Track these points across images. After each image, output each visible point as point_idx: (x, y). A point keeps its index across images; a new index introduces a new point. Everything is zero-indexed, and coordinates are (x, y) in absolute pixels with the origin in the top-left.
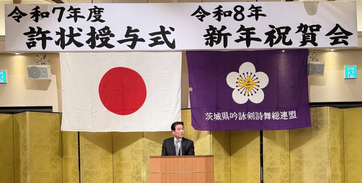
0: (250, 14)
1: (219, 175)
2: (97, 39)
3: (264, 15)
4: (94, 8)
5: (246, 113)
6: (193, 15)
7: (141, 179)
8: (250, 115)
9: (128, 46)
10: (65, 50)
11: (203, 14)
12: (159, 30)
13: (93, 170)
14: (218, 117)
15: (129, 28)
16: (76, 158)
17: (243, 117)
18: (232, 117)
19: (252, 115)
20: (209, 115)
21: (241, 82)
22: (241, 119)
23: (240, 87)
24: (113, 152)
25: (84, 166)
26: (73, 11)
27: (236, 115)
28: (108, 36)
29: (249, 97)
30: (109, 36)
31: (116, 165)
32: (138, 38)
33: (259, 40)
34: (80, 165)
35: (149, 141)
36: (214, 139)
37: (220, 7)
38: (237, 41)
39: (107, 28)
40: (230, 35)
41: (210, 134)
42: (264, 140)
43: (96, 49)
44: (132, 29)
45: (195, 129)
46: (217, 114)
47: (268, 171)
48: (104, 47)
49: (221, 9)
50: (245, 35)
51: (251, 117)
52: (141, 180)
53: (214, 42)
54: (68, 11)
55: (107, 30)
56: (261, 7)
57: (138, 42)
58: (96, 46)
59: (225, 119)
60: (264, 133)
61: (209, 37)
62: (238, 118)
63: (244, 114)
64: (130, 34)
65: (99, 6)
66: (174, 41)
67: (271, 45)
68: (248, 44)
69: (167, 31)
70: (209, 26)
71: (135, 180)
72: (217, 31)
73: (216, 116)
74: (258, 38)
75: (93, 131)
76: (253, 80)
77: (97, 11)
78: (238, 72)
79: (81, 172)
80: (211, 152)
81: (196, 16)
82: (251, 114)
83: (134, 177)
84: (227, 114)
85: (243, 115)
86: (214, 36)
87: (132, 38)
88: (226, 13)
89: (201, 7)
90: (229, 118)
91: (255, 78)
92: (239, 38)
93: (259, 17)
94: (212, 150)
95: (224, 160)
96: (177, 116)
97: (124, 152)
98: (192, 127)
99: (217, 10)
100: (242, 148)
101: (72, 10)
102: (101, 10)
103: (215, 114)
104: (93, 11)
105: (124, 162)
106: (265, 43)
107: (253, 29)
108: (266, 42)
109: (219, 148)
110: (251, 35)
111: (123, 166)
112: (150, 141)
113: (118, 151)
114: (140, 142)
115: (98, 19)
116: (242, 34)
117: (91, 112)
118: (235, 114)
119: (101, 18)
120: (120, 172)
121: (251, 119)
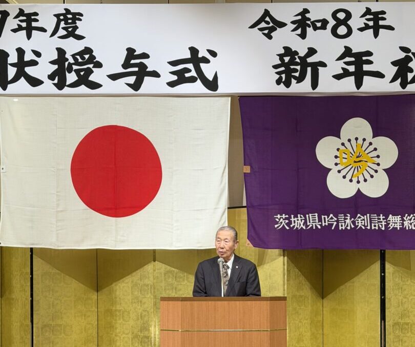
0: (364, 26)
1: (300, 335)
2: (70, 72)
3: (390, 28)
4: (64, 12)
5: (354, 216)
6: (252, 27)
7: (149, 341)
8: (361, 220)
9: (128, 85)
10: (8, 91)
11: (271, 24)
12: (188, 55)
13: (59, 322)
14: (298, 223)
15: (130, 51)
16: (26, 299)
17: (346, 223)
18: (327, 224)
19: (364, 220)
20: (282, 219)
21: (344, 156)
22: (344, 228)
23: (342, 165)
24: (98, 289)
25: (41, 314)
26: (25, 18)
27: (333, 220)
28: (91, 66)
29: (359, 186)
30: (93, 65)
31: (103, 313)
32: (147, 70)
33: (379, 75)
34: (34, 312)
35: (165, 269)
36: (292, 265)
37: (306, 11)
38: (338, 77)
39: (88, 50)
40: (324, 65)
41: (284, 256)
42: (389, 269)
43: (67, 90)
44: (135, 54)
45: (254, 246)
46: (297, 217)
47: (394, 329)
48: (83, 87)
49: (307, 15)
50: (353, 67)
51: (363, 224)
52: (149, 343)
53: (293, 80)
54: (16, 17)
55: (88, 55)
56: (383, 13)
57: (146, 79)
58: (67, 84)
59: (312, 227)
60: (387, 256)
61: (283, 69)
62: (337, 226)
63: (349, 218)
64: (133, 62)
65: (74, 8)
66: (216, 77)
67: (404, 85)
68: (359, 84)
69: (203, 57)
70: (285, 48)
71: (138, 343)
72: (300, 58)
73: (294, 221)
74: (378, 72)
75: (58, 246)
76: (367, 152)
77: (70, 19)
78: (339, 137)
79: (34, 326)
80: (284, 290)
81: (259, 29)
82: (363, 218)
83: (136, 336)
84: (317, 216)
85: (347, 219)
86: (292, 67)
87: (136, 69)
88: (317, 23)
89: (269, 12)
90: (319, 225)
91: (371, 148)
92: (341, 72)
93: (381, 31)
94: (286, 286)
95: (310, 306)
96: (220, 221)
97: (118, 287)
98: (248, 242)
99: (299, 17)
100: (345, 283)
101: (23, 16)
102: (77, 17)
103: (294, 218)
104: (62, 17)
105: (118, 307)
106: (391, 82)
107: (369, 54)
108: (393, 80)
109: (300, 283)
110: (364, 66)
111: (116, 315)
112: (169, 268)
113: (108, 286)
114: (149, 269)
115: (72, 33)
116: (347, 63)
117: (55, 210)
118: (332, 218)
119: (76, 33)
120: (111, 326)
121: (363, 228)
